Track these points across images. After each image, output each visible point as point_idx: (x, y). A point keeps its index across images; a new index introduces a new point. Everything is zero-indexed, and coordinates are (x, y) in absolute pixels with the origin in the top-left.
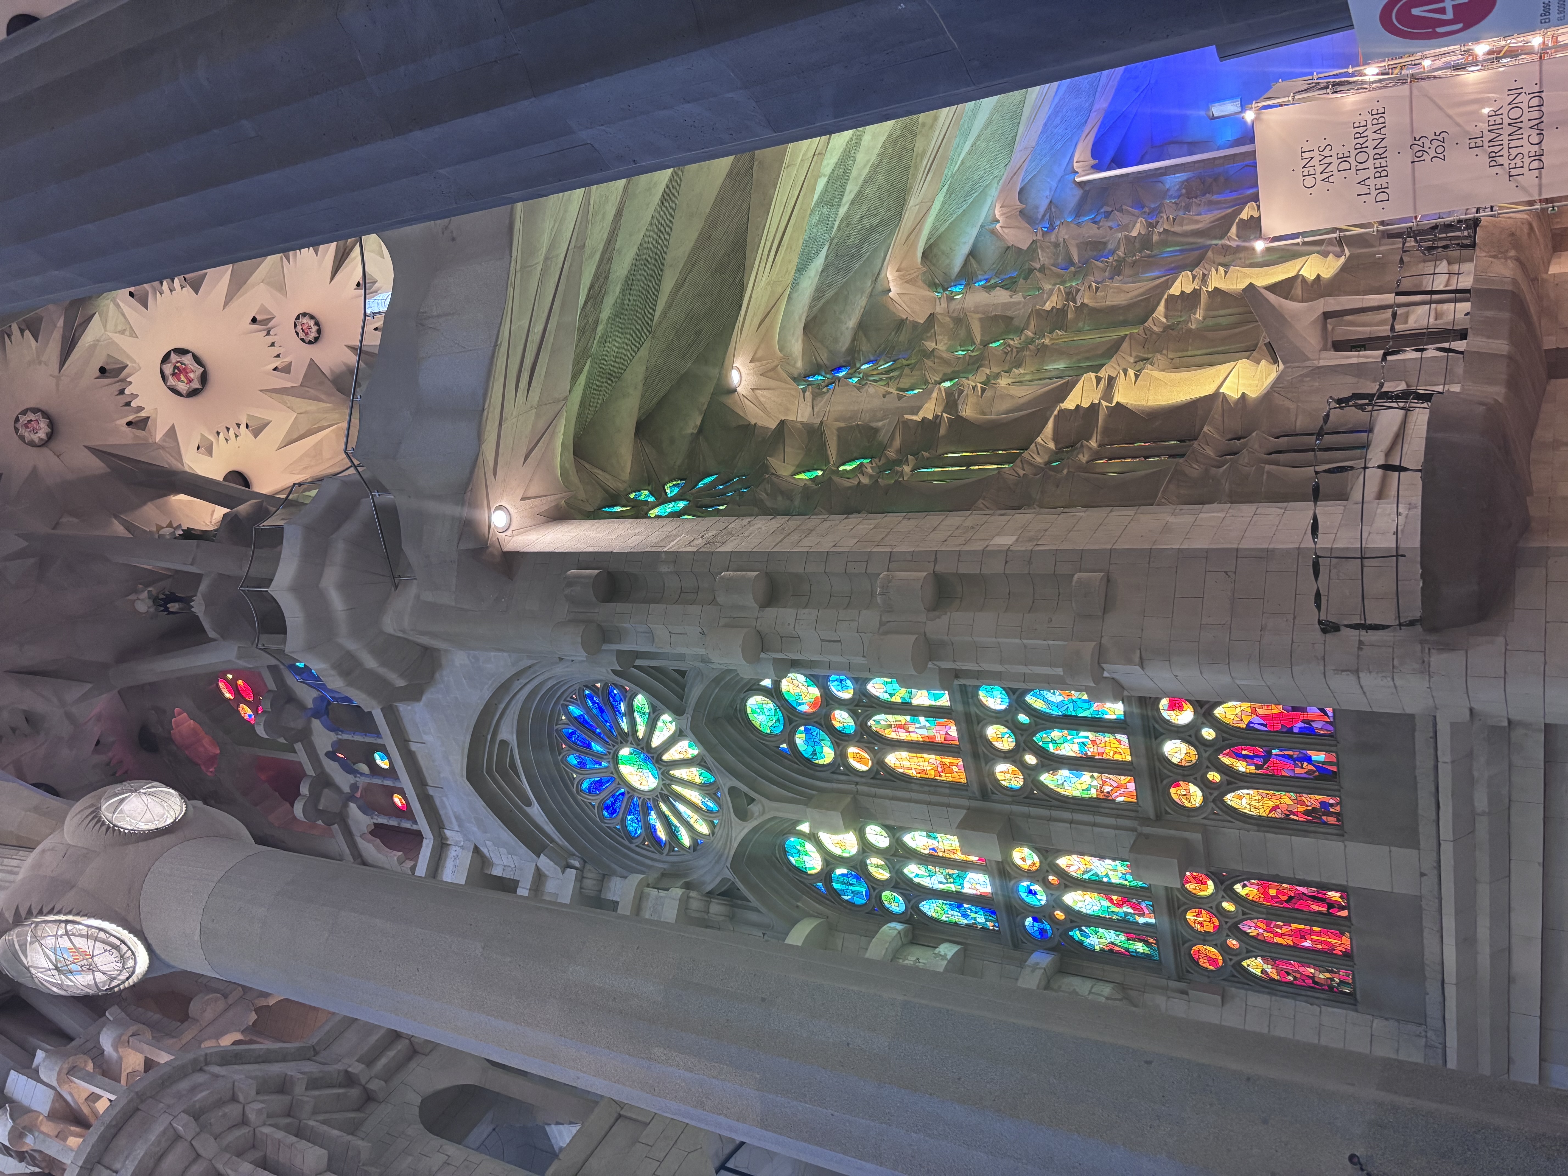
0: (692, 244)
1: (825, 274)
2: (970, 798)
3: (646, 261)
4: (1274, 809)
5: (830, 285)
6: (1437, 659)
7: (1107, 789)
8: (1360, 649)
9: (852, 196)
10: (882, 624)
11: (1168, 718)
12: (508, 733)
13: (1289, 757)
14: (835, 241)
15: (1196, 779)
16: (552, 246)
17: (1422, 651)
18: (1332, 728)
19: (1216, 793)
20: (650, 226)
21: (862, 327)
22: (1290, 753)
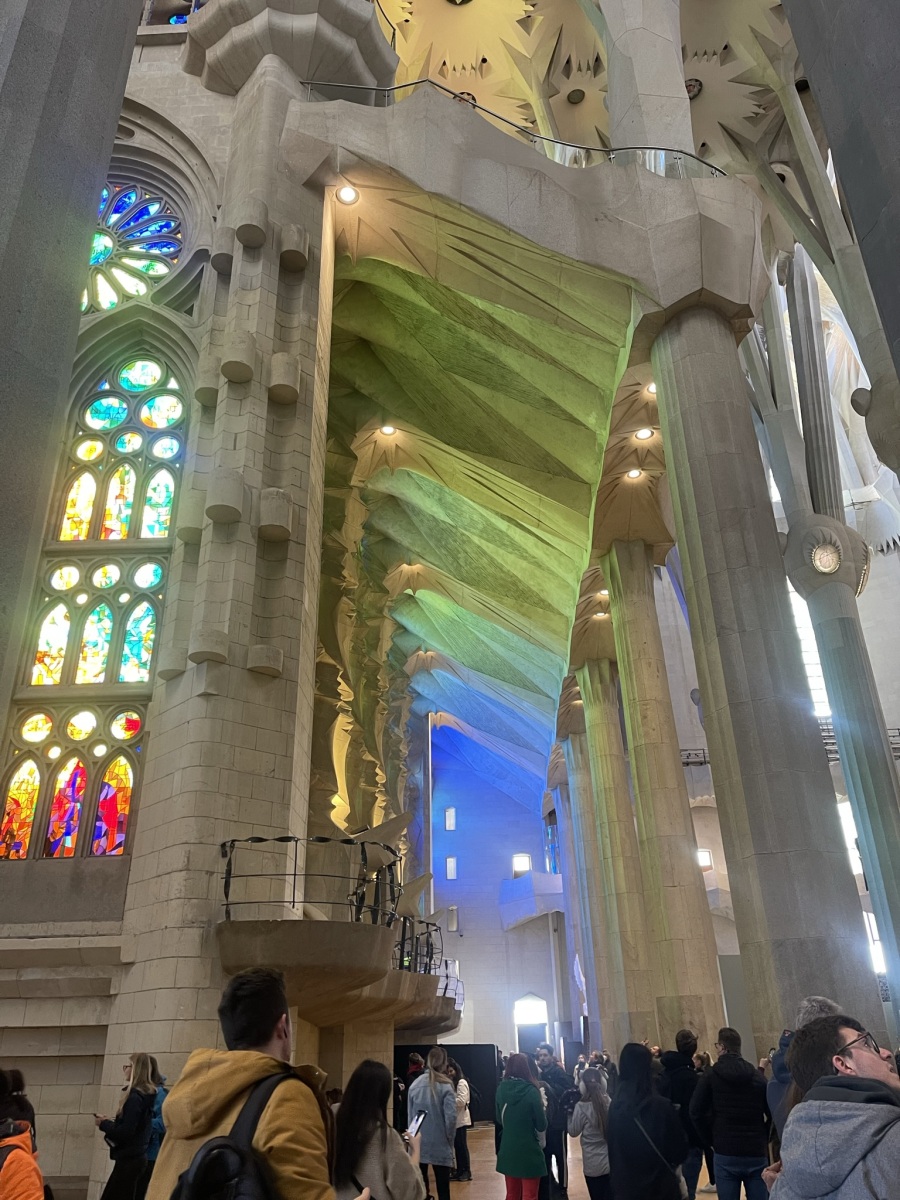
0: (505, 416)
1: (431, 518)
2: (45, 541)
3: (503, 377)
4: (17, 803)
5: (422, 521)
6: (194, 934)
7: (47, 660)
8: (207, 872)
9: (485, 548)
10: (250, 487)
11: (119, 717)
12: (140, 140)
13: (71, 817)
14: (454, 530)
15: (55, 737)
16: (568, 298)
17: (202, 922)
18: (99, 853)
19: (38, 753)
20: (531, 386)
21: (387, 540)
22: (75, 818)
